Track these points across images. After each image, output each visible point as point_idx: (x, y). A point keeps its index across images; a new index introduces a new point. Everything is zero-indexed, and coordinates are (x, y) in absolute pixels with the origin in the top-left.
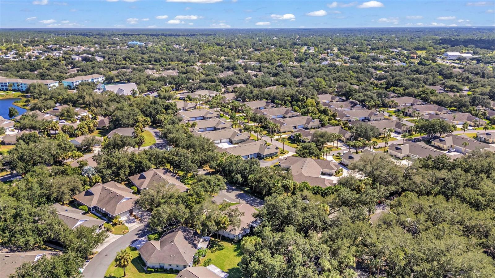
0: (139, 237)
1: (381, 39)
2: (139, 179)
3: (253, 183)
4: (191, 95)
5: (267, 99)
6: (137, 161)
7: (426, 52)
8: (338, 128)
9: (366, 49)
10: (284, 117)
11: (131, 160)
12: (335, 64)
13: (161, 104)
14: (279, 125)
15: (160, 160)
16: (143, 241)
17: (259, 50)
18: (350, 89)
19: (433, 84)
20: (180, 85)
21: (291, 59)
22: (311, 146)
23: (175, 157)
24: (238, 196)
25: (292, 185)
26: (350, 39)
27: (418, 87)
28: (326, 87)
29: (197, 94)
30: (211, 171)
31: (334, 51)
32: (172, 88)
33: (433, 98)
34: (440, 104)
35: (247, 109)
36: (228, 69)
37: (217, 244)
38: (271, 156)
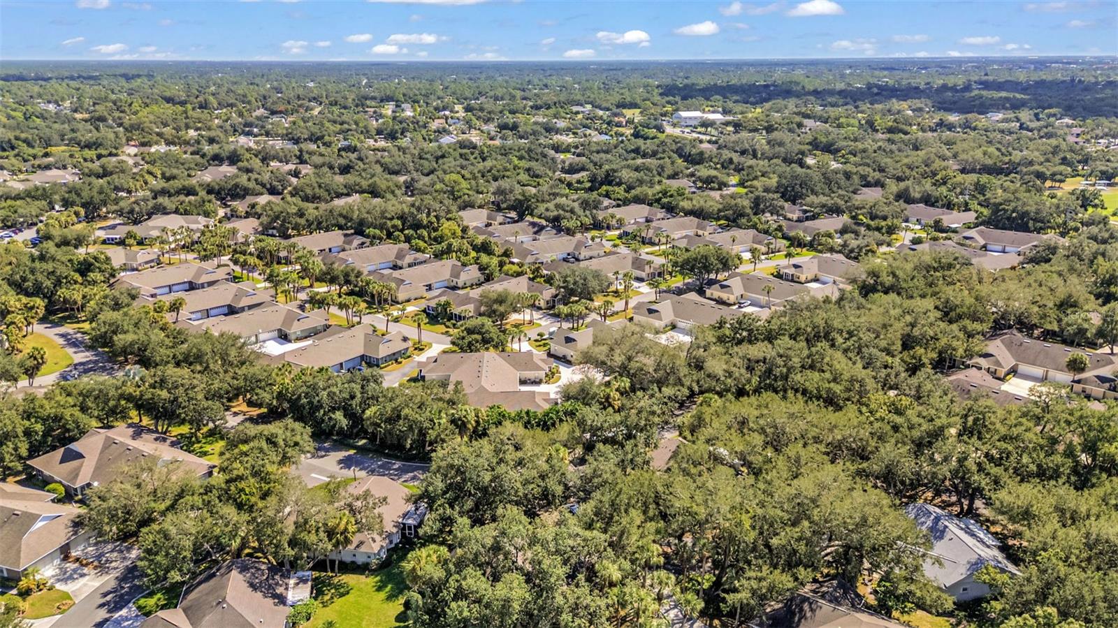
0: (110, 611)
1: (546, 86)
2: (61, 462)
3: (379, 425)
4: (139, 230)
5: (341, 228)
6: (49, 416)
7: (641, 113)
8: (523, 280)
9: (525, 108)
10: (395, 267)
11: (27, 415)
12: (471, 142)
13: (64, 259)
14: (393, 285)
15: (112, 403)
16: (127, 619)
17: (281, 112)
18: (524, 195)
19: (674, 176)
20: (96, 208)
21: (368, 132)
22: (483, 325)
23: (158, 391)
24: (346, 463)
25: (471, 418)
26: (485, 85)
27: (652, 185)
28: (470, 193)
29: (154, 228)
30: (255, 413)
31: (457, 112)
32: (77, 214)
33: (686, 204)
34: (700, 214)
35: (300, 254)
36: (217, 159)
37: (329, 585)
38: (395, 358)
